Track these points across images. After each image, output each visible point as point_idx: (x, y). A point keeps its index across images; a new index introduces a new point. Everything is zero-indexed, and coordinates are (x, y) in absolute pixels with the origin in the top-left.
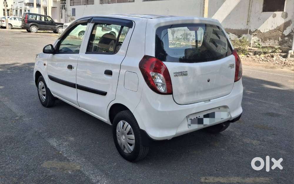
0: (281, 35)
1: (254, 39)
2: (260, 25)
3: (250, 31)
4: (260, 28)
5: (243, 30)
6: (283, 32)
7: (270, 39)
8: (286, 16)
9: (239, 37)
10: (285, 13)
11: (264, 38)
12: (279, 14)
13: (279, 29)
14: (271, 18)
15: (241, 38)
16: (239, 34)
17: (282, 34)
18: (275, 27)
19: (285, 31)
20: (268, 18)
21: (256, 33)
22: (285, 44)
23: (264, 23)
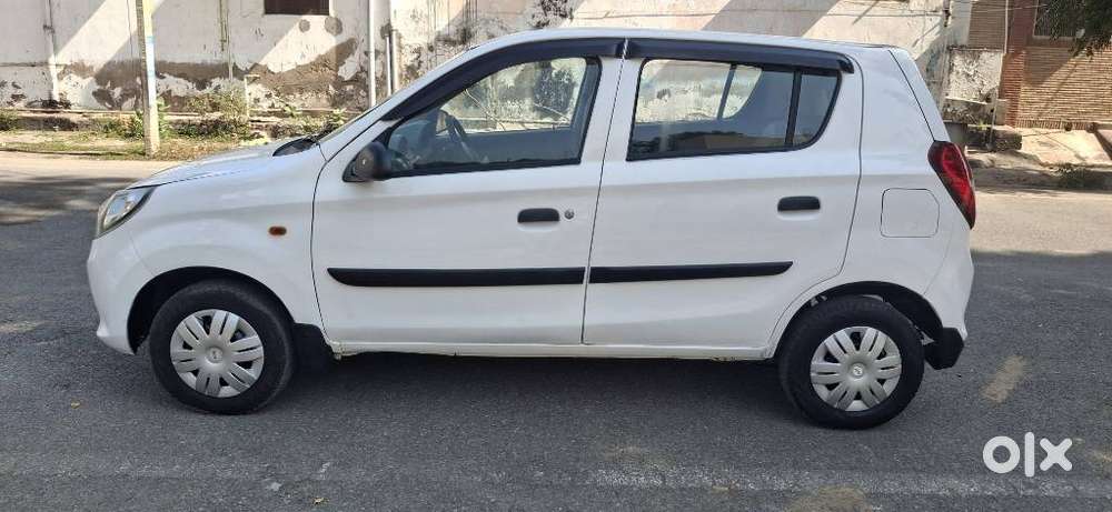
0: (332, 78)
1: (253, 91)
2: (265, 51)
3: (235, 67)
4: (265, 58)
5: (212, 65)
6: (337, 70)
7: (301, 91)
8: (338, 27)
9: (202, 85)
10: (334, 21)
11: (284, 85)
12: (316, 21)
13: (322, 62)
14: (295, 32)
15: (208, 90)
16: (200, 79)
17: (336, 76)
18: (311, 57)
19: (341, 68)
20: (287, 32)
21: (257, 73)
22: (349, 103)
23: (278, 46)
